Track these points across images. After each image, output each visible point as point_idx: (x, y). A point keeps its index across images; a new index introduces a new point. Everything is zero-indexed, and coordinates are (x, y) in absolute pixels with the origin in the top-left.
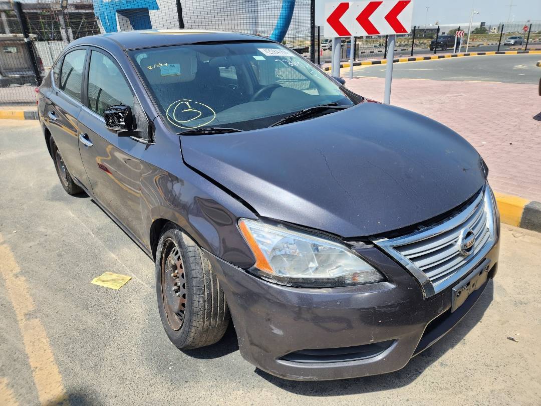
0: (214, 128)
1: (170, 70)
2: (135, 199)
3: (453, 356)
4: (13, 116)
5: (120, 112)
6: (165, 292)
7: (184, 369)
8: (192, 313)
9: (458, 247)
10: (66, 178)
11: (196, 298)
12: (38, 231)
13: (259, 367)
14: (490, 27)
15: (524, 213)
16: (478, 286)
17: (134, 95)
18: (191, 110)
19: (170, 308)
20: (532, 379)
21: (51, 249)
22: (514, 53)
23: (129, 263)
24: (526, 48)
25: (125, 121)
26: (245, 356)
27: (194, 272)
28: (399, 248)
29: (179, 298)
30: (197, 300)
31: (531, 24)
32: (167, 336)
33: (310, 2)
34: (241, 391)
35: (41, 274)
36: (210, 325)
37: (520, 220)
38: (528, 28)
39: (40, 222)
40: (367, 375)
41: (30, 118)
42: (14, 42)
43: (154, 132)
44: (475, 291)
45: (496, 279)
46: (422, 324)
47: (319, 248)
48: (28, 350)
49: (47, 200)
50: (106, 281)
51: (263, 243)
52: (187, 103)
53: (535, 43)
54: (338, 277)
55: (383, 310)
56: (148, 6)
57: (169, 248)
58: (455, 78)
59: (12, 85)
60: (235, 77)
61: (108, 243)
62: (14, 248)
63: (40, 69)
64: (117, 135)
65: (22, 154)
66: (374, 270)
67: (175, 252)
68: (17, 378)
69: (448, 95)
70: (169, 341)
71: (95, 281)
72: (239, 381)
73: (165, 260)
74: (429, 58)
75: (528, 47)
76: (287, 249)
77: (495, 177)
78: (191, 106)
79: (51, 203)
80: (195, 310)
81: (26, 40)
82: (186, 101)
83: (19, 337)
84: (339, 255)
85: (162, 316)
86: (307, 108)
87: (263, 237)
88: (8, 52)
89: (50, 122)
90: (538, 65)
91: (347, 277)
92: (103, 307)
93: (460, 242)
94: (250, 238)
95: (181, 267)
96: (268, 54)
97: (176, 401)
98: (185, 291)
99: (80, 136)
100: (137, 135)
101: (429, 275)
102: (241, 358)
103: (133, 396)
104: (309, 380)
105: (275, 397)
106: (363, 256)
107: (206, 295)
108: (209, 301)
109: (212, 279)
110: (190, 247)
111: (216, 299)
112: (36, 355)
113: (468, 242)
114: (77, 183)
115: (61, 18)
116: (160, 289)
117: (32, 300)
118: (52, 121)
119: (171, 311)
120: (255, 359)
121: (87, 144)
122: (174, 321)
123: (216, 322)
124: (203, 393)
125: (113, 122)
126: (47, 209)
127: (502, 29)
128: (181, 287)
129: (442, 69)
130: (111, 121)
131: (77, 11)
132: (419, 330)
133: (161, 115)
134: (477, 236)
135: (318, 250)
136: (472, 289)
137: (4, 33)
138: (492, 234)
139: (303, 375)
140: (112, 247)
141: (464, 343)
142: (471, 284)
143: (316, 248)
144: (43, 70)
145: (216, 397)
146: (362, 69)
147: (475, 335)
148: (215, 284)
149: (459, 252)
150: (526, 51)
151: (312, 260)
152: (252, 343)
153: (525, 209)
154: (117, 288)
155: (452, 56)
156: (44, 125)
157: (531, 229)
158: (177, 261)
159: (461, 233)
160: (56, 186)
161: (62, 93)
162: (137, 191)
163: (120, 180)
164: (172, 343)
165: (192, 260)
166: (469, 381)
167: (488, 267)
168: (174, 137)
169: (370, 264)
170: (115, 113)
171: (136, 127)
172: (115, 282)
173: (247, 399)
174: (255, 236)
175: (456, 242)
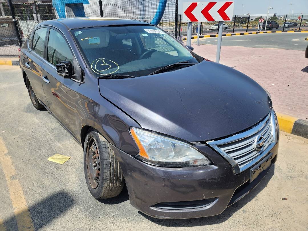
0: (118, 75)
1: (94, 41)
2: (72, 113)
3: (250, 207)
4: (5, 63)
5: (65, 65)
6: (89, 166)
7: (99, 210)
8: (103, 180)
9: (254, 146)
10: (35, 100)
11: (105, 171)
12: (19, 130)
13: (140, 211)
14: (279, 17)
15: (294, 126)
16: (265, 168)
17: (73, 55)
18: (105, 64)
19: (91, 176)
20: (295, 221)
21: (26, 141)
22: (293, 32)
23: (69, 149)
24: (299, 29)
25: (68, 70)
26: (133, 204)
27: (105, 156)
28: (221, 146)
29: (96, 170)
30: (106, 172)
31: (303, 16)
32: (89, 191)
33: (175, 1)
34: (130, 224)
35: (20, 154)
36: (113, 186)
37: (291, 130)
38: (301, 18)
39: (20, 125)
40: (201, 217)
41: (15, 65)
42: (7, 21)
43: (84, 76)
44: (263, 171)
45: (276, 164)
46: (233, 189)
47: (175, 145)
48: (12, 197)
49: (24, 112)
50: (56, 159)
51: (143, 142)
52: (103, 60)
53: (305, 27)
54: (186, 162)
55: (210, 181)
56: (83, 2)
57: (91, 142)
58: (258, 46)
59: (5, 45)
60: (131, 44)
61: (57, 137)
62: (5, 139)
63: (21, 37)
64: (63, 77)
65: (10, 85)
66: (206, 158)
67: (94, 145)
68: (5, 213)
69: (253, 56)
70: (91, 194)
71: (49, 159)
72: (129, 218)
73: (89, 149)
74: (243, 34)
75: (301, 28)
76: (158, 145)
77: (278, 105)
78: (105, 62)
79: (26, 114)
80: (105, 178)
81: (13, 20)
82: (103, 59)
83: (7, 189)
84: (186, 149)
85: (87, 180)
86: (171, 64)
87: (144, 138)
88: (3, 27)
89: (26, 68)
90: (306, 39)
91: (191, 162)
92: (54, 174)
93: (255, 143)
94: (137, 138)
95: (98, 153)
96: (149, 33)
97: (93, 228)
98: (100, 167)
99: (43, 77)
100: (75, 77)
101: (237, 161)
102: (130, 205)
103: (70, 225)
104: (168, 219)
105: (149, 227)
106: (200, 150)
107: (111, 169)
108: (113, 173)
109: (115, 161)
110: (103, 142)
111: (117, 172)
112: (16, 200)
113: (260, 143)
114: (41, 103)
115: (34, 8)
116: (86, 165)
117: (14, 169)
118: (27, 67)
119: (92, 178)
120: (137, 206)
121: (47, 82)
122: (93, 183)
123: (117, 185)
124: (108, 224)
125: (61, 70)
126: (23, 117)
127: (286, 18)
128: (98, 164)
129: (250, 41)
130: (60, 69)
131: (43, 4)
132: (231, 192)
133: (88, 67)
134: (265, 140)
135: (174, 146)
136: (262, 170)
137: (2, 15)
138: (274, 138)
139: (165, 216)
140: (59, 140)
141: (257, 200)
142: (261, 167)
143: (174, 145)
144: (23, 37)
145: (116, 227)
146: (204, 40)
147: (263, 195)
148: (116, 163)
149: (255, 149)
150: (300, 31)
151: (171, 152)
152: (137, 197)
153: (294, 123)
154: (62, 163)
155: (257, 33)
156: (23, 70)
157: (298, 135)
158: (96, 150)
159: (256, 138)
160: (29, 104)
161: (33, 52)
162: (74, 109)
163: (65, 102)
164: (92, 195)
165: (104, 149)
166: (259, 221)
167: (271, 157)
168: (95, 80)
169: (204, 155)
170: (63, 65)
171: (74, 73)
172: (61, 160)
173: (133, 228)
174: (139, 137)
175: (253, 143)
